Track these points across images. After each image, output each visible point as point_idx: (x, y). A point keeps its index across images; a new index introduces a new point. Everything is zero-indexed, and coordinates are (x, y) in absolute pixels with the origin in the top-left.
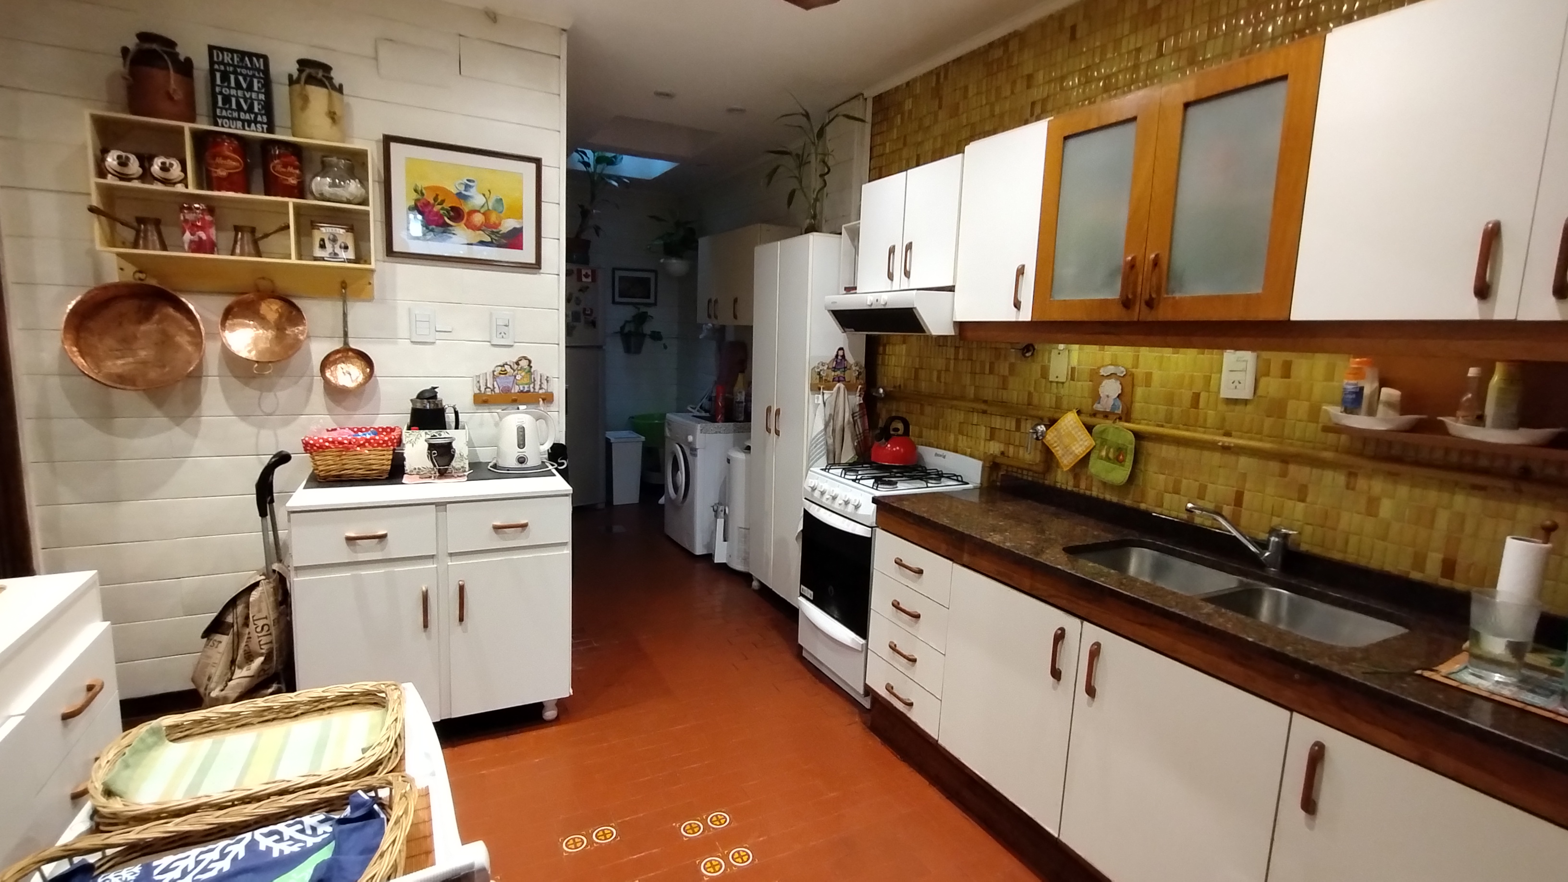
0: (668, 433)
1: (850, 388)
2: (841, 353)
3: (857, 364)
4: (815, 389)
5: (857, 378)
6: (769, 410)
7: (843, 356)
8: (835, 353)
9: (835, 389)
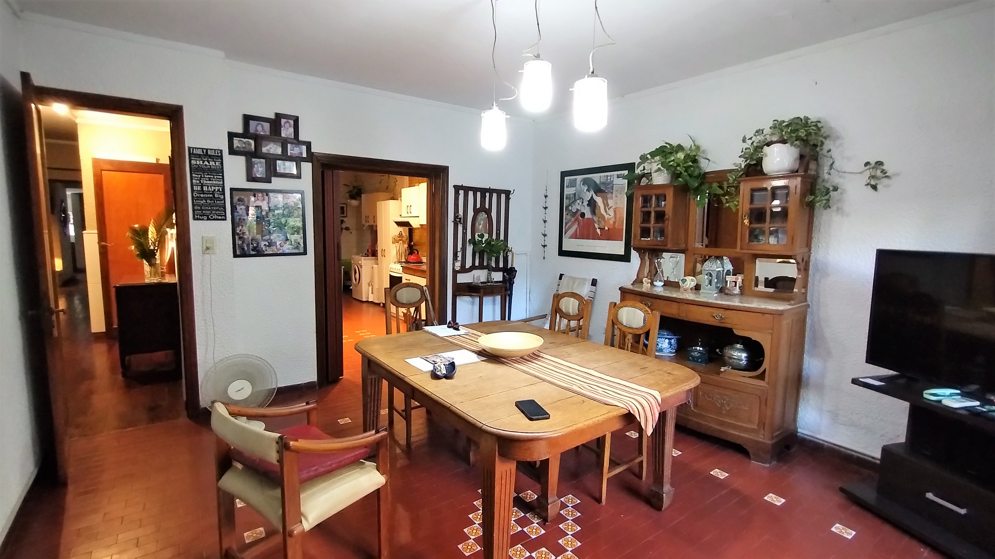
0: (352, 262)
1: (404, 242)
2: (401, 233)
3: (406, 236)
4: (393, 243)
5: (406, 240)
6: (382, 249)
7: (402, 234)
8: (399, 233)
9: (399, 243)
